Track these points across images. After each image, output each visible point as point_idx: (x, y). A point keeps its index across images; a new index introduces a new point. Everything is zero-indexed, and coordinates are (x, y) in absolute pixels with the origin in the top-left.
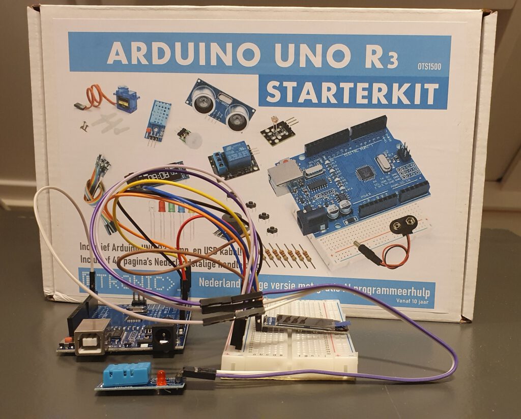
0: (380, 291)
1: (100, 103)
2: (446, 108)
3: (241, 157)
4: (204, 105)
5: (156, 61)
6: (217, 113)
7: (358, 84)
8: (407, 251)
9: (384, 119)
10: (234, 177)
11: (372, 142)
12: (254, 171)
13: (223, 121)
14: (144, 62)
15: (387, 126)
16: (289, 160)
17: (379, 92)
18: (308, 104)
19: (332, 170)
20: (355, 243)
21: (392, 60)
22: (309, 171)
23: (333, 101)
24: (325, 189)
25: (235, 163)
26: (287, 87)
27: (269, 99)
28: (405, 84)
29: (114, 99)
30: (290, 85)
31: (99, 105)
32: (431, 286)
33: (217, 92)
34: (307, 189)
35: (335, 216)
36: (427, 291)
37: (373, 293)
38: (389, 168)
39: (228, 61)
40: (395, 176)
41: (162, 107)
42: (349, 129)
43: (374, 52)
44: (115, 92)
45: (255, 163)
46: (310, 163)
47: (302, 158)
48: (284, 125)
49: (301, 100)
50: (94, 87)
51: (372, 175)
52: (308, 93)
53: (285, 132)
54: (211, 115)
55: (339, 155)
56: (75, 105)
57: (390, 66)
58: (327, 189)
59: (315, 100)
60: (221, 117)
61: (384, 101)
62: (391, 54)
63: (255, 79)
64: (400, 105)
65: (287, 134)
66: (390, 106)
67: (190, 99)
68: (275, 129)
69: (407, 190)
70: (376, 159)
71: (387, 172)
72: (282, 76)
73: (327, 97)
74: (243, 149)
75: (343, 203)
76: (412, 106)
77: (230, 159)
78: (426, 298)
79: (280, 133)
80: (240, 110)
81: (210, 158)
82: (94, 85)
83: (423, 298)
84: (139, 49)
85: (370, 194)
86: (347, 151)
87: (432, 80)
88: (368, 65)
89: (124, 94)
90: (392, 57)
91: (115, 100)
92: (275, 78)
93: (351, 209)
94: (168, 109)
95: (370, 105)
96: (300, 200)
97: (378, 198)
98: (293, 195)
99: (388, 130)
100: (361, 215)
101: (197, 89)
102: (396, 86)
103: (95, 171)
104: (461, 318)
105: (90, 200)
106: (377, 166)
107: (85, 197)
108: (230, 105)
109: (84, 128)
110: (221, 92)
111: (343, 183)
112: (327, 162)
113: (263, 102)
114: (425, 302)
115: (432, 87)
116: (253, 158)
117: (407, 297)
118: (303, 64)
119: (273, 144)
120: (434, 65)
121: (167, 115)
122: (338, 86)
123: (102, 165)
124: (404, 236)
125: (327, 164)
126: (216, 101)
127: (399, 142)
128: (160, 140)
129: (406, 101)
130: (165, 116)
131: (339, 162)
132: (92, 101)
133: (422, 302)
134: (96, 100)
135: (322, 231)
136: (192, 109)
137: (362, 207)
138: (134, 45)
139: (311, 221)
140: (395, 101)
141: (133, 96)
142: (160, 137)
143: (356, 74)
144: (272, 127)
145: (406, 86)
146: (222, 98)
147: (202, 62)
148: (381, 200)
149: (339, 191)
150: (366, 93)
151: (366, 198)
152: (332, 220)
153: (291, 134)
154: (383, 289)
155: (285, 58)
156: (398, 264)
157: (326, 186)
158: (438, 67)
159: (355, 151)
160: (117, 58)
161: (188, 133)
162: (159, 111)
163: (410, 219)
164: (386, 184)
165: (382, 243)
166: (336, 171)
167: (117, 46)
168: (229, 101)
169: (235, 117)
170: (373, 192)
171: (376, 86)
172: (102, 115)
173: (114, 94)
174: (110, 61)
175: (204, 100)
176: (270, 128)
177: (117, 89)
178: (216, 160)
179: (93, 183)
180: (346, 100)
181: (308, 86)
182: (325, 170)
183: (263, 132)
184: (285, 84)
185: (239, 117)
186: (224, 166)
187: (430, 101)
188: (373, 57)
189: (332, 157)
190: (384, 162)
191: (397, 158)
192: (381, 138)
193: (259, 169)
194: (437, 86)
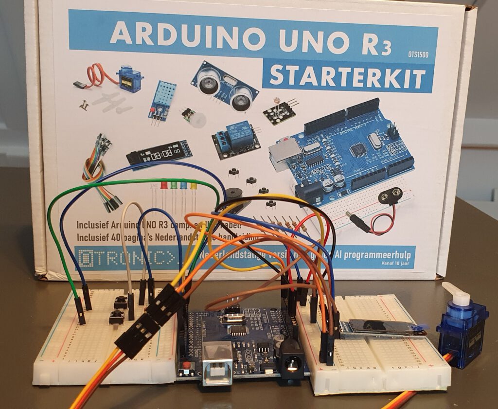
0: (367, 255)
1: (101, 82)
2: (431, 92)
3: (244, 136)
4: (209, 86)
5: (161, 42)
6: (221, 94)
7: (355, 69)
8: (393, 219)
9: (377, 101)
10: (236, 155)
11: (365, 122)
12: (256, 148)
13: (228, 102)
14: (149, 42)
15: (379, 107)
16: (289, 138)
17: (373, 76)
18: (309, 86)
19: (329, 148)
20: (347, 213)
21: (386, 48)
22: (307, 148)
23: (332, 84)
24: (321, 165)
25: (238, 141)
26: (289, 70)
27: (272, 81)
28: (397, 70)
29: (117, 78)
30: (292, 69)
31: (100, 84)
32: (412, 249)
33: (222, 74)
34: (305, 164)
35: (329, 189)
36: (408, 254)
37: (362, 257)
38: (379, 145)
39: (234, 44)
40: (385, 152)
41: (166, 88)
42: (346, 110)
43: (370, 40)
44: (118, 72)
45: (257, 141)
46: (308, 141)
47: (301, 137)
48: (285, 106)
49: (302, 83)
50: (95, 66)
51: (364, 151)
52: (309, 77)
53: (286, 112)
54: (216, 96)
55: (335, 133)
56: (74, 84)
57: (384, 54)
58: (323, 164)
59: (315, 83)
60: (225, 98)
61: (377, 85)
62: (385, 42)
63: (260, 62)
64: (392, 89)
65: (288, 114)
66: (383, 89)
67: (195, 80)
68: (277, 109)
69: (395, 164)
70: (369, 137)
71: (378, 149)
72: (286, 60)
73: (327, 81)
74: (246, 128)
75: (338, 177)
76: (402, 90)
77: (233, 138)
78: (407, 260)
79: (281, 113)
80: (244, 92)
81: (213, 137)
82: (95, 64)
83: (404, 260)
84: (144, 30)
85: (362, 169)
86: (343, 130)
87: (419, 67)
88: (365, 52)
89: (127, 74)
90: (386, 45)
91: (118, 80)
92: (278, 62)
93: (345, 183)
94: (173, 89)
95: (365, 89)
96: (298, 175)
97: (369, 172)
98: (292, 171)
99: (380, 111)
100: (354, 188)
101: (203, 71)
102: (388, 71)
103: (95, 150)
104: (436, 276)
105: (89, 179)
106: (369, 144)
107: (83, 177)
108: (234, 86)
109: (84, 107)
110: (227, 74)
111: (338, 159)
112: (324, 140)
113: (266, 84)
114: (406, 264)
115: (419, 73)
116: (255, 136)
117: (390, 260)
118: (305, 49)
119: (275, 123)
120: (422, 53)
121: (172, 95)
122: (337, 70)
123: (102, 144)
124: (390, 206)
125: (325, 142)
126: (221, 83)
127: (390, 122)
128: (164, 119)
129: (396, 85)
130: (170, 96)
131: (335, 140)
132: (93, 79)
133: (404, 264)
134: (97, 79)
135: (318, 204)
136: (198, 90)
137: (354, 180)
138: (139, 25)
139: (308, 194)
140: (387, 85)
141: (137, 76)
142: (164, 117)
143: (354, 60)
144: (274, 108)
145: (398, 72)
146: (226, 79)
147: (209, 45)
148: (371, 174)
149: (334, 167)
150: (362, 78)
151: (358, 172)
152: (327, 193)
153: (292, 114)
154: (370, 253)
155: (288, 43)
156: (384, 230)
157: (323, 162)
158: (425, 55)
159: (350, 130)
160: (121, 38)
161: (192, 113)
162: (164, 92)
163: (396, 191)
164: (376, 159)
165: (371, 213)
166: (332, 148)
167: (121, 25)
168: (234, 83)
169: (239, 98)
170: (365, 167)
171: (371, 71)
172: (103, 94)
173: (117, 73)
174: (113, 40)
175: (209, 82)
176: (272, 109)
177: (120, 69)
178: (219, 139)
179: (92, 162)
180: (344, 84)
181: (310, 70)
182: (322, 147)
183: (265, 112)
184: (288, 68)
185: (243, 98)
186: (227, 145)
187: (418, 86)
188: (369, 45)
189: (329, 135)
190: (375, 140)
191: (387, 137)
192: (374, 119)
193: (260, 147)
194: (424, 72)
